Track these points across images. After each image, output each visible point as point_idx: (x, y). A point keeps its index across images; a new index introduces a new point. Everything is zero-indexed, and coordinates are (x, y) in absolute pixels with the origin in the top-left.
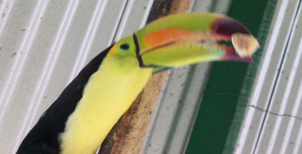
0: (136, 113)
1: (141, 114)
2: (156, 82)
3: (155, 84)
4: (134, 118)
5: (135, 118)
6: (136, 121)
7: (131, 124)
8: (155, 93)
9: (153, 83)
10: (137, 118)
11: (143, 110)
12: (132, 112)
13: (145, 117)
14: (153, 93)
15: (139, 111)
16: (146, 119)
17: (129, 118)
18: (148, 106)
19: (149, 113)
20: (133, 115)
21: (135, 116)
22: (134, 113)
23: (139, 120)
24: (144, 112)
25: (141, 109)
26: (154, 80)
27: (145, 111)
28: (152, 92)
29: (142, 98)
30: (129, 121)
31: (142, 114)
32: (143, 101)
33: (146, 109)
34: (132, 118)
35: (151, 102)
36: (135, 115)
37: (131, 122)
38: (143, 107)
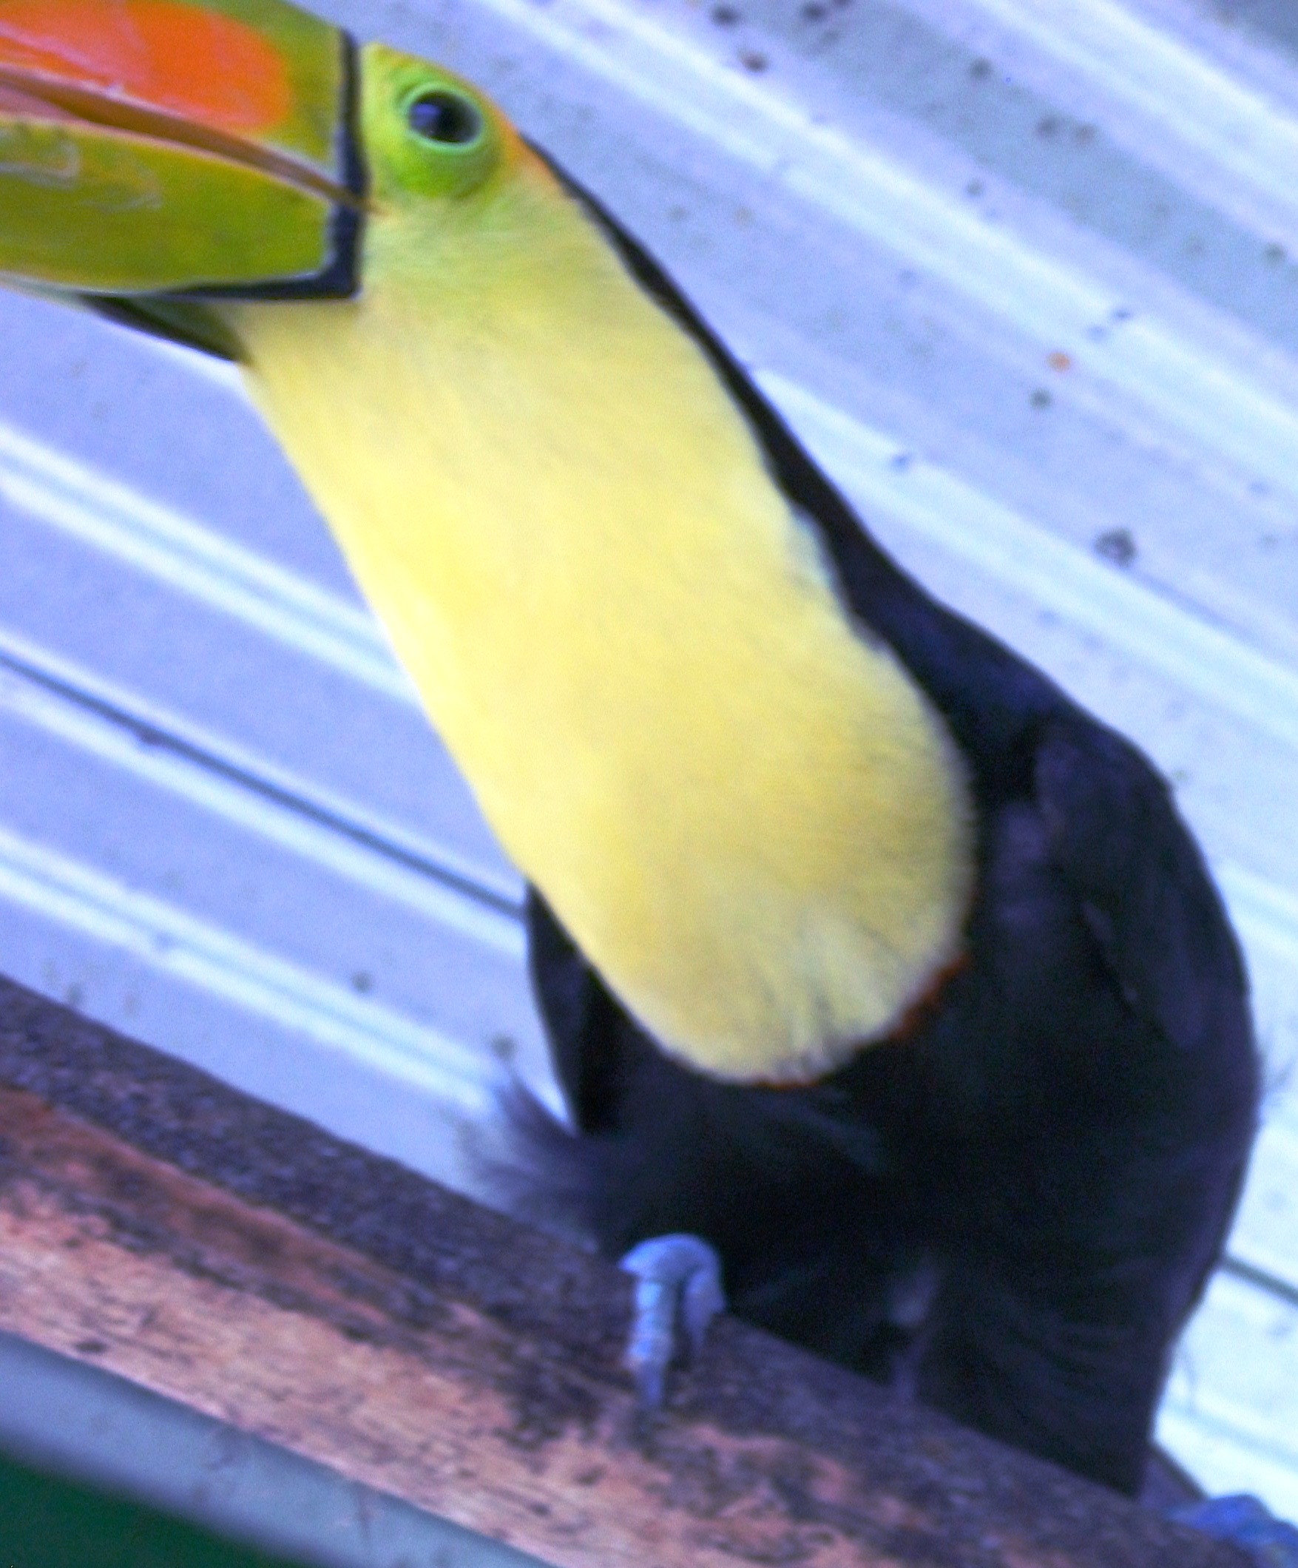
0: (112, 1240)
1: (102, 1278)
2: (344, 1410)
3: (328, 1408)
4: (76, 1219)
5: (69, 1226)
6: (42, 1231)
7: (28, 1191)
8: (257, 1396)
9: (335, 1392)
10: (72, 1244)
11: (125, 1294)
12: (127, 1209)
13: (66, 1302)
14: (256, 1385)
15: (132, 1265)
16: (50, 1311)
17: (77, 1171)
18: (159, 1340)
19: (90, 1333)
20: (106, 1212)
21: (86, 1230)
22: (118, 1224)
23: (51, 1260)
24: (111, 1301)
25: (141, 1283)
26: (360, 1399)
27: (116, 1313)
28: (272, 1380)
29: (229, 1294)
30: (48, 1172)
31: (93, 1284)
32: (206, 1298)
33: (135, 1319)
34: (73, 1205)
35: (186, 1360)
36: (99, 1224)
37: (46, 1187)
38: (155, 1297)
